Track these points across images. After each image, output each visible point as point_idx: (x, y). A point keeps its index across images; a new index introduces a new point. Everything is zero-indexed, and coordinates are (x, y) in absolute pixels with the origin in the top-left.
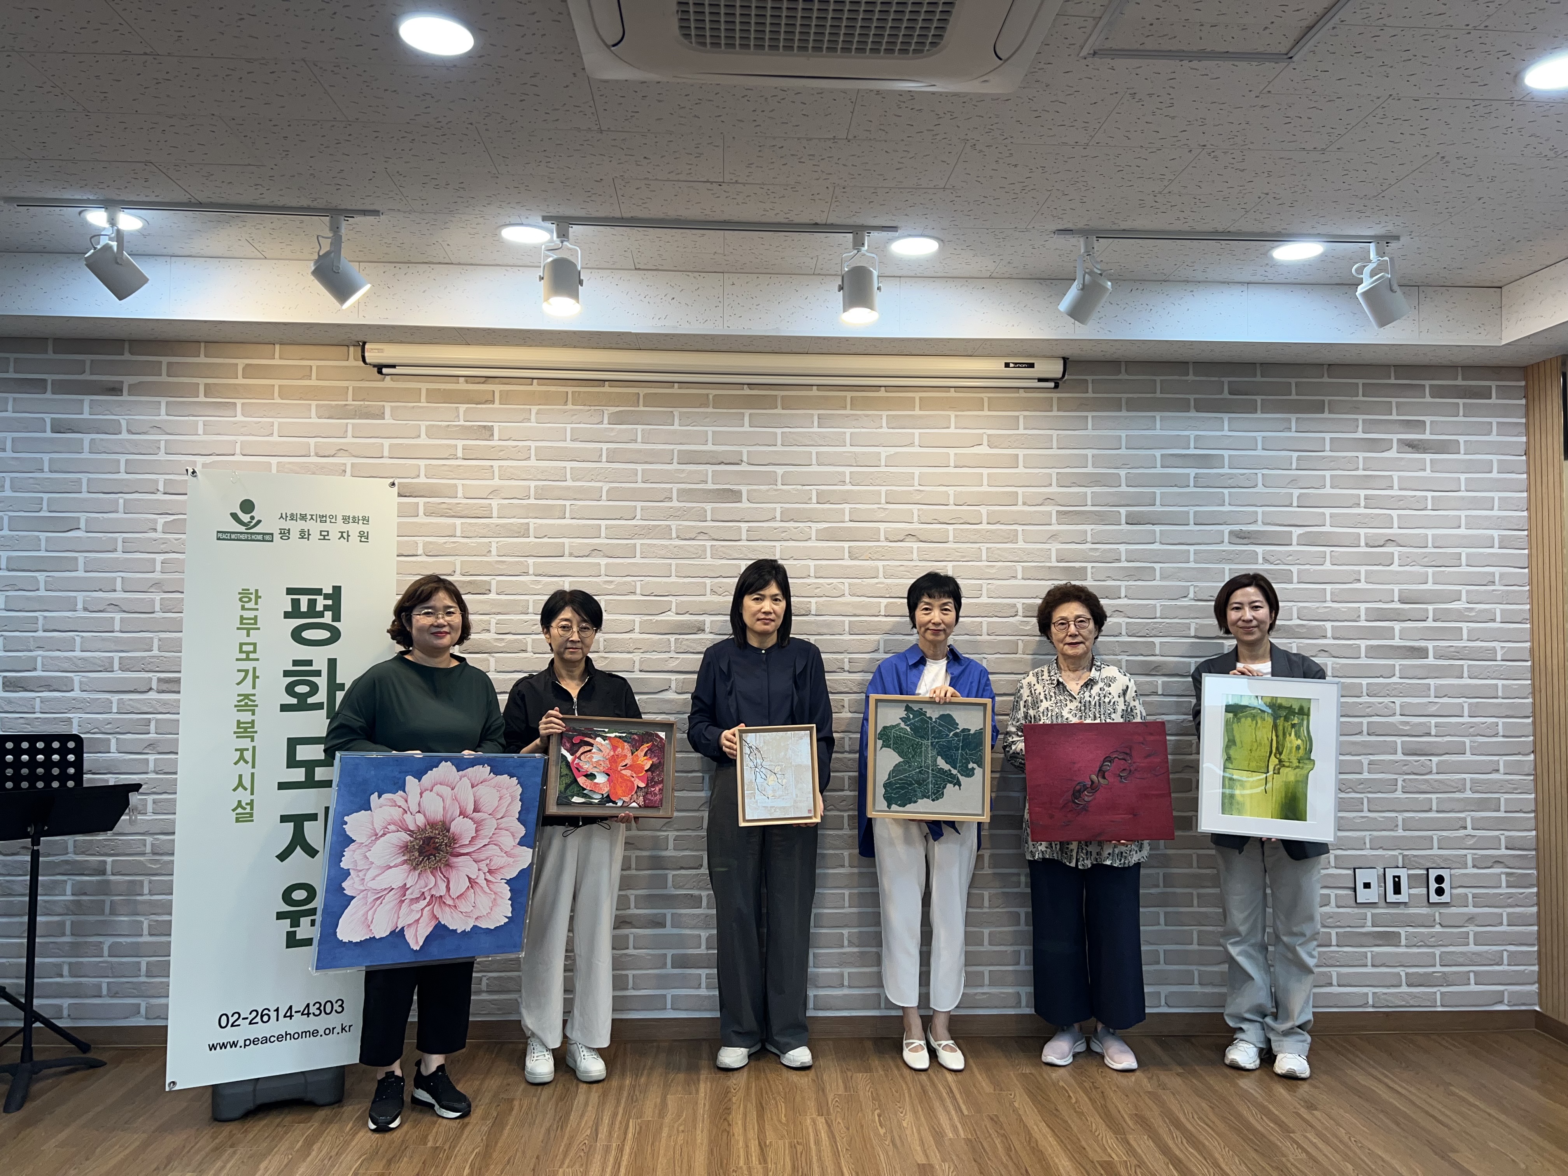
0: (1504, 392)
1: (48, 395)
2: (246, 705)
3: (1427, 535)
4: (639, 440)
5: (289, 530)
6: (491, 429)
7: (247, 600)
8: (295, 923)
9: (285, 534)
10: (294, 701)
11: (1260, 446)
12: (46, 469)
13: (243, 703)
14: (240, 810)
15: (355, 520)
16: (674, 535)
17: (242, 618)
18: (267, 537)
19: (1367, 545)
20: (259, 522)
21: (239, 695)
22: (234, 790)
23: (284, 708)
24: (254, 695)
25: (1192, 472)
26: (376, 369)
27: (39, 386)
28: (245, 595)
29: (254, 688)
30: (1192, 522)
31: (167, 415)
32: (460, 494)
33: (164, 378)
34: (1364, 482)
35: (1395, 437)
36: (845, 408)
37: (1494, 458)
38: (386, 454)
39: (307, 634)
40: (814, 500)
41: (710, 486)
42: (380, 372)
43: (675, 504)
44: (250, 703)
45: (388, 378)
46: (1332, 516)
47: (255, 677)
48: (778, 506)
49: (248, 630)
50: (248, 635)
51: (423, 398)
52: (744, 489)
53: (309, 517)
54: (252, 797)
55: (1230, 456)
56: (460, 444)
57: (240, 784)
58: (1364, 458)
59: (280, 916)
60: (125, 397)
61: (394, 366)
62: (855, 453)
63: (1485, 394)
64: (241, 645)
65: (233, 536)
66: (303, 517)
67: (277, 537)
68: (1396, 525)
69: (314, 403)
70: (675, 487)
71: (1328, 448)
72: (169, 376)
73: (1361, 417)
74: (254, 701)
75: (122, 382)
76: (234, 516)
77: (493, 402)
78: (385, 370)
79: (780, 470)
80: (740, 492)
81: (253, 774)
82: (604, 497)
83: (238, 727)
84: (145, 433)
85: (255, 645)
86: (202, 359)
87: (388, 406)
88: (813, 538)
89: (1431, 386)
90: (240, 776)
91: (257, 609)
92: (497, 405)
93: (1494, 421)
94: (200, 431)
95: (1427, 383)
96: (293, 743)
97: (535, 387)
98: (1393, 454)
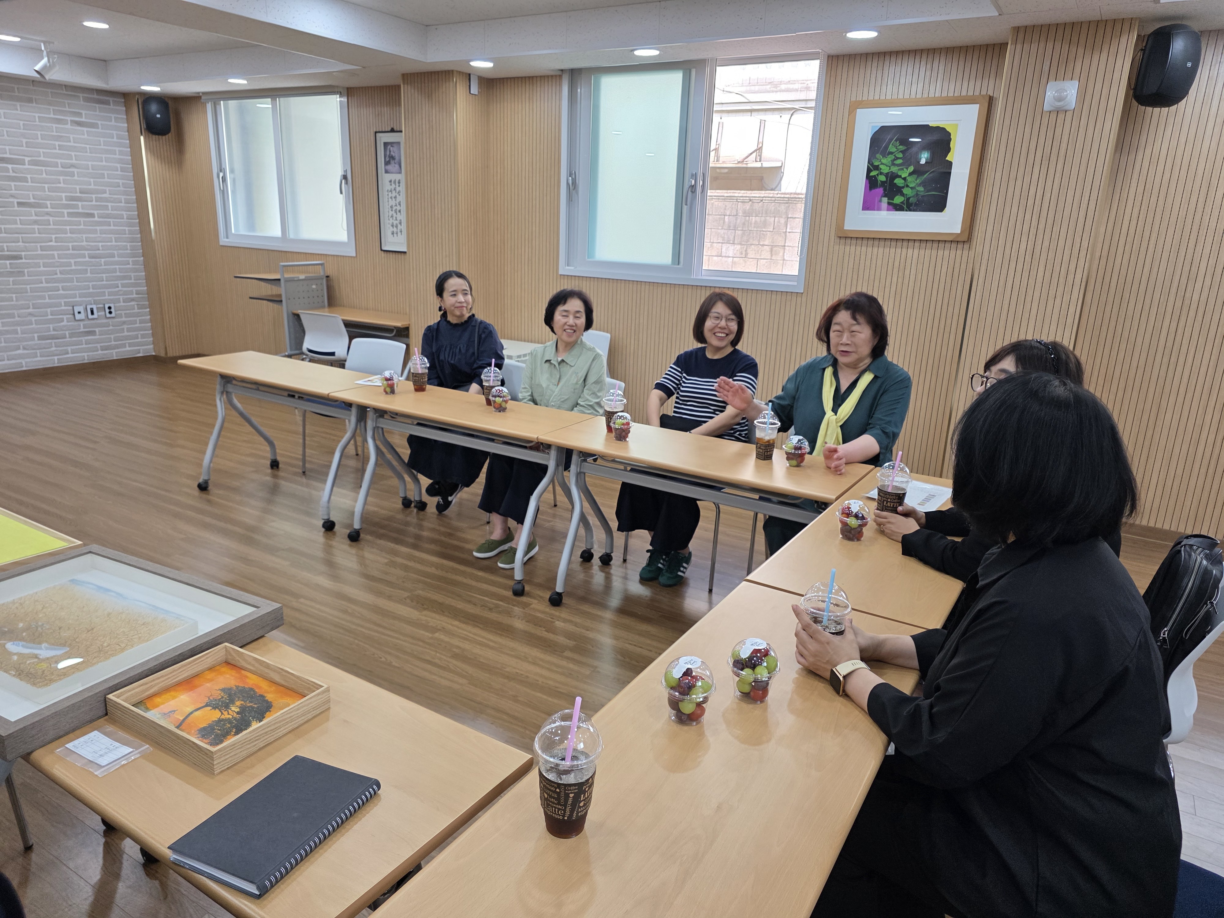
0: (115, 103)
3: (88, 164)
19: (62, 167)
35: (68, 119)
37: (116, 132)
46: (43, 152)
58: (56, 127)
68: (74, 159)
71: (37, 120)
73: (52, 108)
93: (112, 115)
98: (69, 126)
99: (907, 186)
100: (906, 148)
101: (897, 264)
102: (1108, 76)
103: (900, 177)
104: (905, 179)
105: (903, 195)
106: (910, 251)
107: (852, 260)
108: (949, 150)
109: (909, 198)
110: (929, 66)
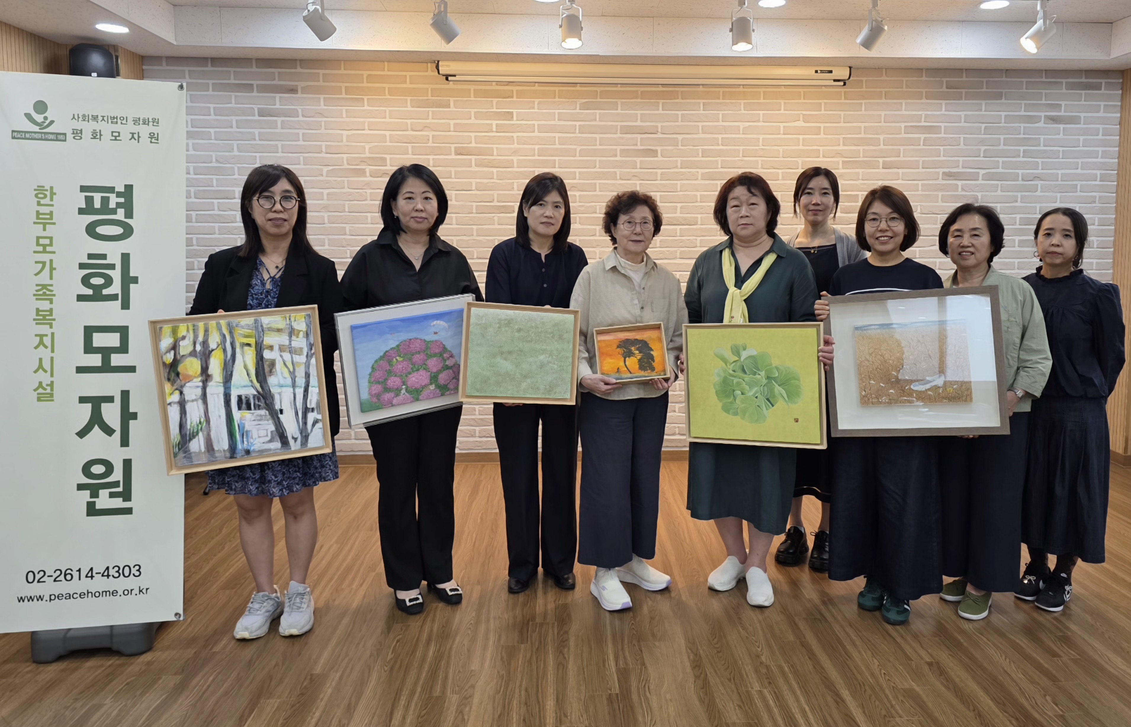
0: (1109, 86)
1: (255, 94)
2: (44, 294)
3: (1058, 174)
4: (598, 119)
5: (81, 130)
6: (512, 113)
7: (42, 196)
8: (95, 494)
9: (78, 134)
10: (90, 292)
11: (963, 120)
12: (257, 138)
13: (41, 292)
14: (41, 391)
15: (146, 122)
16: (618, 178)
17: (38, 212)
18: (61, 137)
19: (1023, 180)
20: (52, 122)
21: (37, 285)
22: (35, 372)
23: (81, 298)
24: (52, 285)
25: (923, 136)
26: (444, 77)
27: (249, 88)
28: (40, 191)
29: (51, 278)
30: (921, 167)
31: (325, 105)
32: (495, 153)
33: (321, 83)
34: (1024, 142)
35: (1043, 114)
36: (719, 98)
37: (1101, 127)
38: (452, 129)
39: (101, 230)
40: (700, 155)
41: (639, 147)
42: (447, 79)
43: (618, 158)
44: (48, 293)
45: (451, 83)
46: (1003, 162)
47: (52, 269)
48: (679, 159)
49: (44, 225)
50: (44, 229)
51: (472, 95)
52: (659, 149)
53: (100, 118)
54: (52, 379)
55: (945, 126)
56: (494, 123)
57: (41, 366)
58: (1024, 127)
59: (81, 487)
60: (299, 95)
61: (455, 76)
62: (724, 126)
63: (1098, 87)
64: (38, 238)
65: (28, 136)
66: (95, 118)
67: (70, 136)
68: (1040, 168)
69: (409, 98)
70: (619, 148)
71: (1003, 121)
72: (324, 81)
73: (1023, 102)
74: (52, 291)
75: (297, 86)
76: (28, 116)
77: (512, 97)
78: (450, 78)
79: (680, 137)
80: (656, 151)
81: (52, 358)
82: (578, 154)
83: (37, 315)
84: (313, 117)
85: (51, 238)
86: (342, 71)
87: (452, 100)
88: (700, 178)
89: (1066, 82)
90: (41, 360)
91: (52, 205)
92: (515, 99)
93: (1102, 104)
94: (344, 116)
95: (1064, 81)
96: (89, 331)
97: (537, 87)
98: (1041, 124)
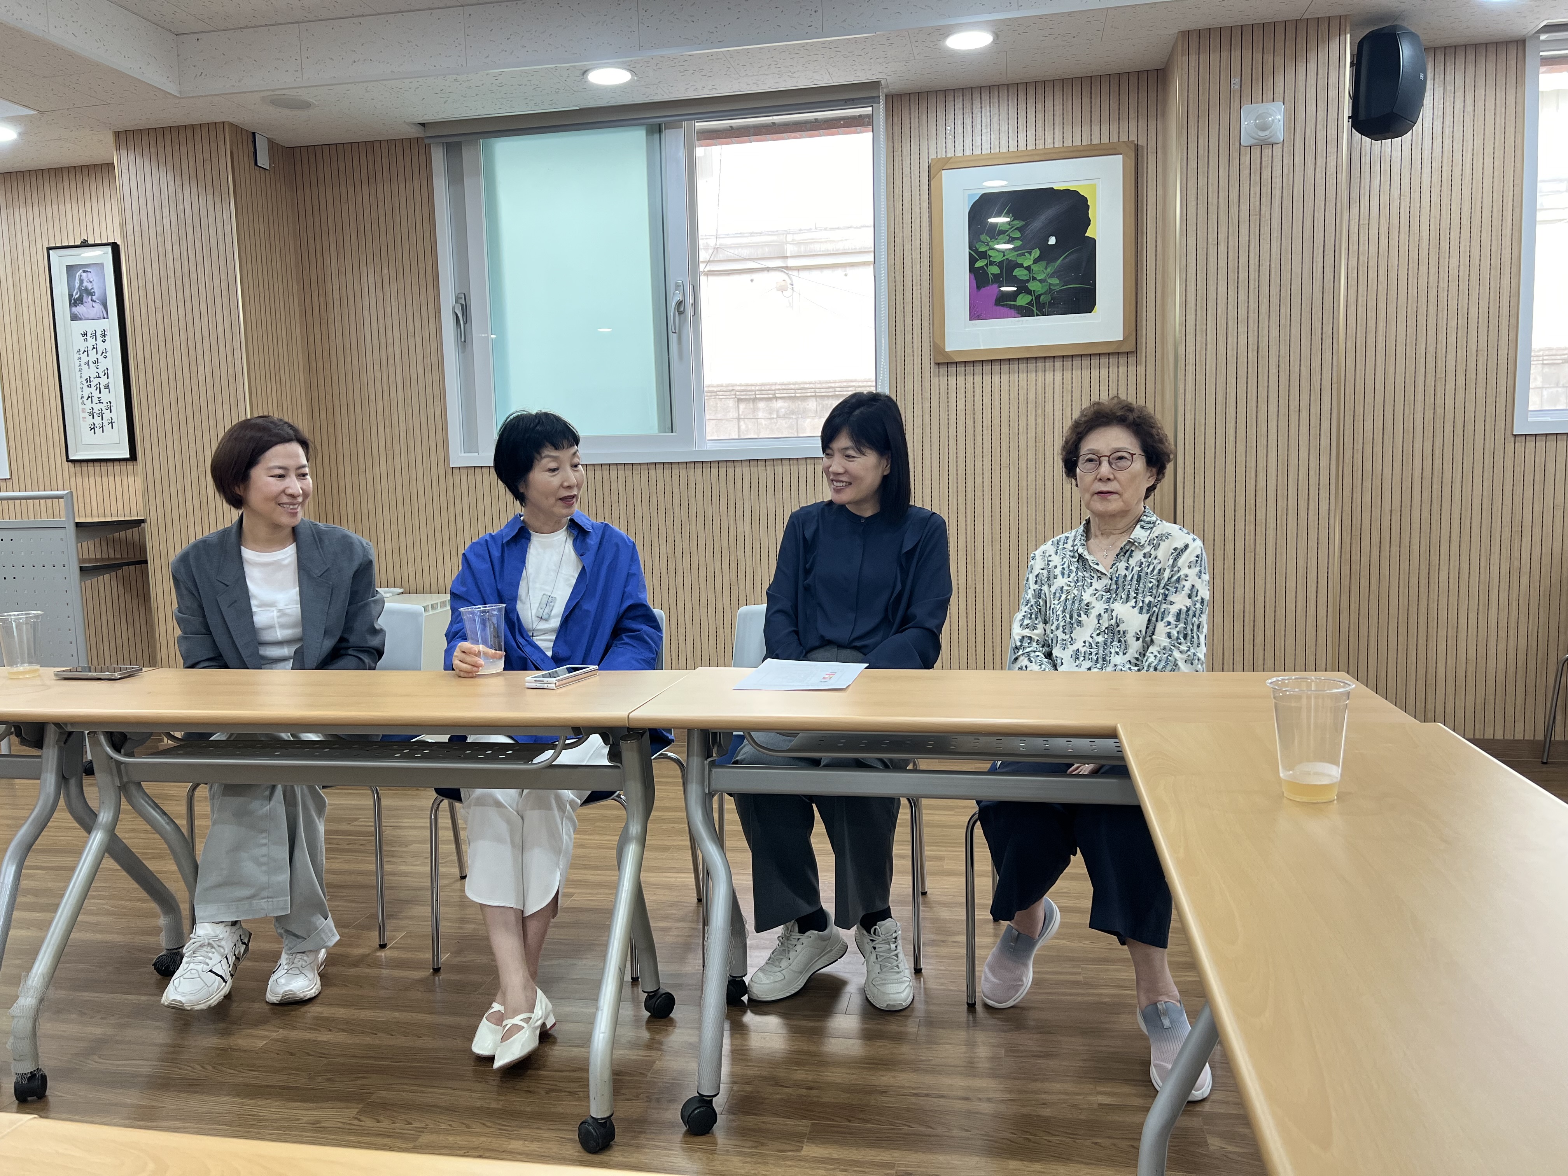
99: (1034, 279)
100: (1024, 223)
101: (1032, 396)
102: (1322, 95)
103: (1021, 266)
104: (1028, 268)
105: (1029, 292)
106: (1049, 376)
107: (961, 396)
108: (1088, 222)
109: (1039, 296)
110: (1040, 106)
